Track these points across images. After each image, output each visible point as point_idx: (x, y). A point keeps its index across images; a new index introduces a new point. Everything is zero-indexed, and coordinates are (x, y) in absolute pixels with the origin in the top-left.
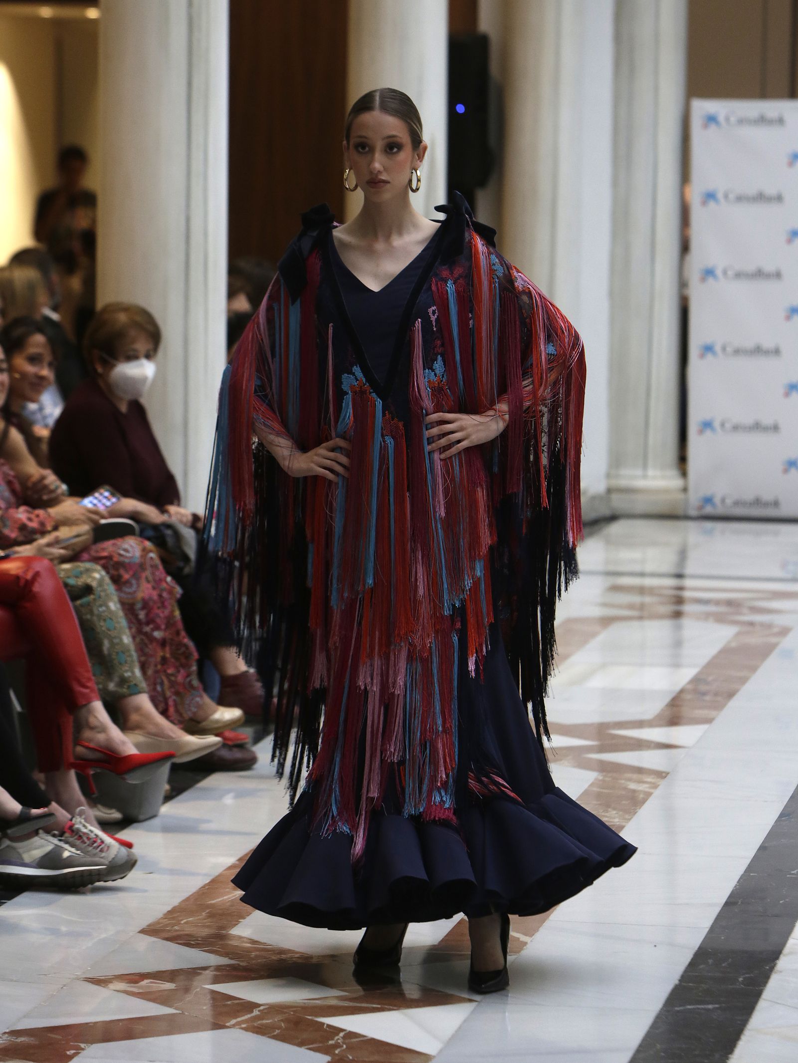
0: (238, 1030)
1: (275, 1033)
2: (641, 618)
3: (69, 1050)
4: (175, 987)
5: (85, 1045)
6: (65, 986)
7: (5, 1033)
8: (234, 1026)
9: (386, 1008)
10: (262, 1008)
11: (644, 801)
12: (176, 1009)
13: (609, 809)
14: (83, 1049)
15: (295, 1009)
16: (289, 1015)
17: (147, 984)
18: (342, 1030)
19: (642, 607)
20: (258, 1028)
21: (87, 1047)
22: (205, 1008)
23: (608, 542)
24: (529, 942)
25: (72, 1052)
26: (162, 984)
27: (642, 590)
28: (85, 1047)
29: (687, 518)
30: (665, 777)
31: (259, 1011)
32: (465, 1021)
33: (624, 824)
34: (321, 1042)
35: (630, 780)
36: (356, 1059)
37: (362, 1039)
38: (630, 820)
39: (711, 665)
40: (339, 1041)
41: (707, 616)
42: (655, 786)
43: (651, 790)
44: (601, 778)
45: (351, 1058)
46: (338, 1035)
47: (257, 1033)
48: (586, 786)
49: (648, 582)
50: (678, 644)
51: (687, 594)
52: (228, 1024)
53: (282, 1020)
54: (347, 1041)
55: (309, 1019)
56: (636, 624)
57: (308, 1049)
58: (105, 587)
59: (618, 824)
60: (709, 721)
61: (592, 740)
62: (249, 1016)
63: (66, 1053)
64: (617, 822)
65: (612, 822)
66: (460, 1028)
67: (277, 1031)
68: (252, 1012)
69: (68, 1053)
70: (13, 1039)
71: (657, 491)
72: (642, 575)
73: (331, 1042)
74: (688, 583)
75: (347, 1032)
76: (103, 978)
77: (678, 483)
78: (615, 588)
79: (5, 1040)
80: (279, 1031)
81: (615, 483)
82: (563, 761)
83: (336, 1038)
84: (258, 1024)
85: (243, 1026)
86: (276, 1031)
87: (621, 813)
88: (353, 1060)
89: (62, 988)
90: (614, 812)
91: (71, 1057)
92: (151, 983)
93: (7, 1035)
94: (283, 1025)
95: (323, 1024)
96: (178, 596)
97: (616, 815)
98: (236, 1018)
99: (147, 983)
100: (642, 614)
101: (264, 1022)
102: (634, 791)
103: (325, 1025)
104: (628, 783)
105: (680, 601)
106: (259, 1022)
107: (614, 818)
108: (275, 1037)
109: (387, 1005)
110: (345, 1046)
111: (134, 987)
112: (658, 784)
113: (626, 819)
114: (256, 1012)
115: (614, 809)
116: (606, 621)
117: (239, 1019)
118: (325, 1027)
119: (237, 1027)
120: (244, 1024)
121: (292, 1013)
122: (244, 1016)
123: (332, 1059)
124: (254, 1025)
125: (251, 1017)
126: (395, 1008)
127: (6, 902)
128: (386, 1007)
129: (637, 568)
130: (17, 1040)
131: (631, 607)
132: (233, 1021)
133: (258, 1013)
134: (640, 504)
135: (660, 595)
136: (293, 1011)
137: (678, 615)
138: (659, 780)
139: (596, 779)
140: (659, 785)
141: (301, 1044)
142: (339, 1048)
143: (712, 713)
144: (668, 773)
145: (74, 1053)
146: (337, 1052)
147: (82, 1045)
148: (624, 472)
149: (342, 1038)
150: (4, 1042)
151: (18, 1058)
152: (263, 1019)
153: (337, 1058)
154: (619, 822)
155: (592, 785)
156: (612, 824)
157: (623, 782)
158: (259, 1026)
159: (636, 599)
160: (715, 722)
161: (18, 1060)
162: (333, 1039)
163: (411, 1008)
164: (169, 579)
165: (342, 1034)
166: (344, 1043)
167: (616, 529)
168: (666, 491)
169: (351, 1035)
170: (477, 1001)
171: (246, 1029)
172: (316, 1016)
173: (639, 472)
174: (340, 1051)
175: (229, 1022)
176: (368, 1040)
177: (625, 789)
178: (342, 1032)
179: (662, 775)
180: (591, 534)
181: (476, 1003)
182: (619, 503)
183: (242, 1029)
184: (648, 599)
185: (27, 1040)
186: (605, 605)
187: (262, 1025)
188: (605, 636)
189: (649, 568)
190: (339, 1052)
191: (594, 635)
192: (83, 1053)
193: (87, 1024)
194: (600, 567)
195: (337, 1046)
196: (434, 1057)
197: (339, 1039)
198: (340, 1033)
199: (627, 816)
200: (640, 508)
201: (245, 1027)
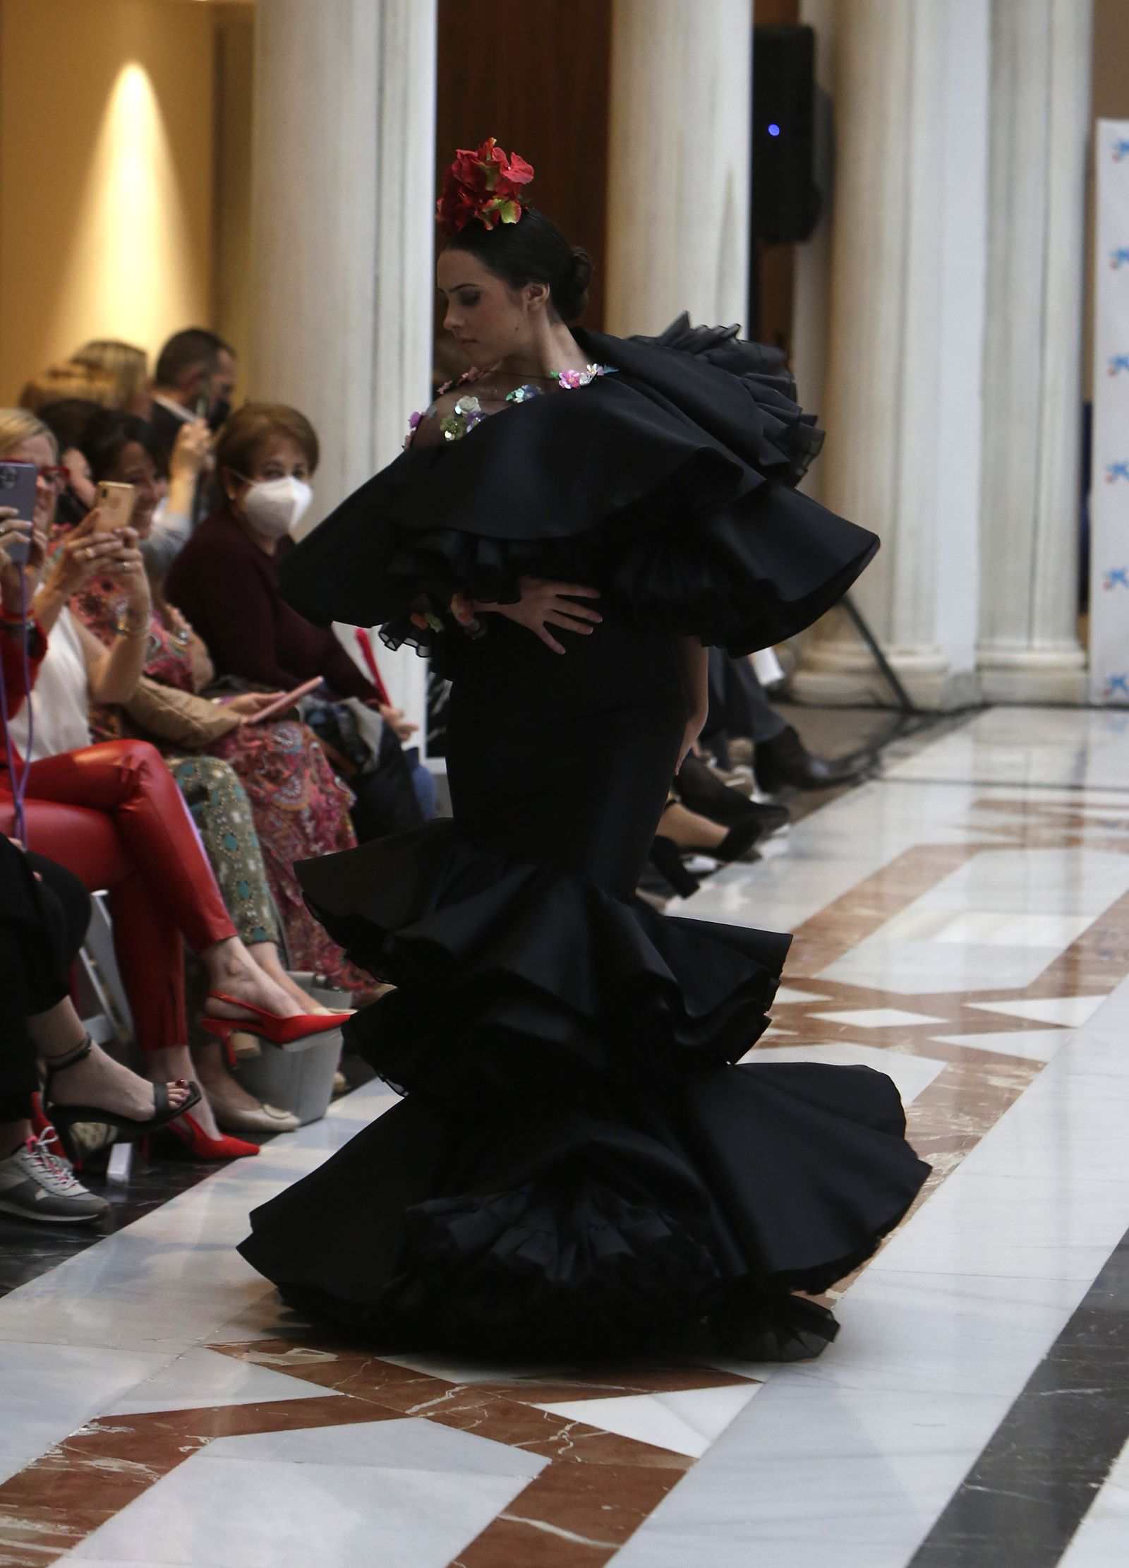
0: (422, 1419)
1: (474, 1425)
2: (1022, 846)
3: (182, 1446)
4: (337, 1359)
5: (206, 1438)
6: (181, 1355)
7: (94, 1421)
8: (416, 1414)
9: (632, 1391)
10: (457, 1389)
11: (1010, 1102)
12: (337, 1389)
13: (961, 1114)
14: (203, 1445)
15: (502, 1391)
16: (495, 1400)
17: (299, 1355)
18: (570, 1421)
19: (1024, 829)
20: (452, 1417)
21: (208, 1441)
22: (377, 1388)
23: (978, 739)
24: (839, 1299)
25: (188, 1448)
26: (318, 1354)
27: (1024, 808)
28: (205, 1441)
29: (1089, 706)
30: (1042, 1069)
31: (453, 1393)
32: (743, 1410)
33: (980, 1134)
34: (538, 1438)
35: (991, 1073)
36: (586, 1462)
37: (597, 1434)
38: (988, 1129)
39: (1113, 912)
40: (564, 1437)
41: (1111, 844)
42: (1028, 1082)
43: (1021, 1088)
44: (951, 1070)
45: (579, 1460)
46: (563, 1428)
47: (449, 1424)
48: (928, 1082)
49: (1033, 795)
50: (1073, 881)
51: (1087, 813)
52: (408, 1412)
53: (485, 1407)
54: (575, 1437)
55: (523, 1405)
56: (1015, 853)
57: (519, 1447)
58: (230, 790)
59: (971, 1134)
60: (1106, 990)
61: (942, 1016)
62: (439, 1400)
63: (179, 1450)
64: (970, 1132)
65: (965, 1131)
66: (736, 1419)
67: (477, 1421)
68: (444, 1395)
69: (181, 1449)
70: (105, 1429)
71: (1048, 669)
72: (1025, 785)
73: (552, 1438)
74: (1089, 797)
75: (576, 1423)
76: (235, 1345)
77: (1077, 657)
78: (984, 805)
79: (93, 1430)
80: (480, 1422)
81: (988, 656)
82: (897, 1047)
83: (562, 1431)
84: (452, 1412)
85: (430, 1414)
86: (475, 1422)
87: (977, 1119)
88: (583, 1463)
89: (177, 1358)
90: (968, 1118)
91: (185, 1456)
92: (303, 1352)
93: (96, 1424)
94: (486, 1413)
95: (543, 1412)
96: (351, 803)
97: (971, 1122)
98: (420, 1403)
99: (297, 1353)
100: (1023, 840)
101: (460, 1408)
102: (996, 1088)
103: (546, 1415)
104: (989, 1077)
105: (1076, 822)
106: (453, 1409)
107: (967, 1126)
108: (474, 1431)
109: (634, 1387)
110: (572, 1444)
111: (278, 1358)
112: (1031, 1078)
113: (980, 1127)
114: (449, 1395)
115: (968, 1114)
116: (972, 849)
117: (425, 1405)
118: (545, 1417)
119: (421, 1416)
120: (430, 1411)
121: (500, 1397)
122: (432, 1400)
123: (552, 1462)
124: (445, 1413)
125: (442, 1402)
126: (647, 1391)
127: (104, 1238)
128: (632, 1389)
129: (1018, 776)
130: (110, 1431)
131: (1006, 830)
132: (416, 1408)
133: (452, 1396)
134: (1023, 687)
135: (1049, 814)
136: (499, 1394)
137: (1072, 842)
138: (1032, 1073)
139: (944, 1072)
140: (1032, 1081)
141: (509, 1441)
142: (563, 1446)
143: (1112, 980)
144: (1045, 1064)
145: (190, 1450)
146: (560, 1452)
147: (202, 1439)
148: (1003, 641)
149: (569, 1432)
150: (92, 1433)
151: (110, 1456)
152: (458, 1405)
153: (560, 1460)
154: (973, 1131)
155: (938, 1080)
156: (965, 1134)
157: (981, 1075)
158: (452, 1415)
159: (1016, 820)
160: (1114, 994)
161: (109, 1458)
162: (555, 1434)
163: (669, 1391)
164: (337, 780)
165: (568, 1427)
166: (570, 1440)
167: (987, 721)
168: (1060, 668)
169: (582, 1428)
170: (760, 1382)
171: (433, 1419)
172: (534, 1402)
173: (1022, 642)
174: (566, 1451)
175: (411, 1408)
176: (605, 1435)
177: (985, 1085)
178: (569, 1424)
179: (1036, 1066)
180: (954, 728)
181: (759, 1385)
182: (992, 684)
183: (428, 1418)
184: (1032, 820)
185: (125, 1431)
186: (972, 828)
187: (457, 1413)
188: (967, 870)
189: (1034, 776)
190: (563, 1452)
191: (951, 869)
192: (202, 1450)
193: (211, 1408)
194: (967, 776)
195: (561, 1443)
196: (698, 1460)
197: (564, 1434)
198: (565, 1425)
199: (985, 1124)
200: (1022, 692)
201: (432, 1416)
